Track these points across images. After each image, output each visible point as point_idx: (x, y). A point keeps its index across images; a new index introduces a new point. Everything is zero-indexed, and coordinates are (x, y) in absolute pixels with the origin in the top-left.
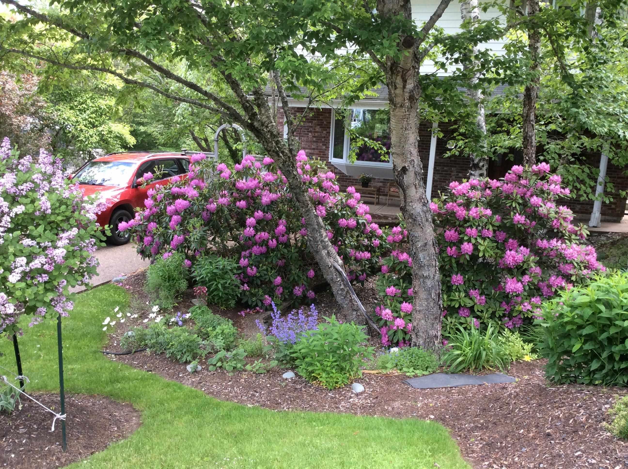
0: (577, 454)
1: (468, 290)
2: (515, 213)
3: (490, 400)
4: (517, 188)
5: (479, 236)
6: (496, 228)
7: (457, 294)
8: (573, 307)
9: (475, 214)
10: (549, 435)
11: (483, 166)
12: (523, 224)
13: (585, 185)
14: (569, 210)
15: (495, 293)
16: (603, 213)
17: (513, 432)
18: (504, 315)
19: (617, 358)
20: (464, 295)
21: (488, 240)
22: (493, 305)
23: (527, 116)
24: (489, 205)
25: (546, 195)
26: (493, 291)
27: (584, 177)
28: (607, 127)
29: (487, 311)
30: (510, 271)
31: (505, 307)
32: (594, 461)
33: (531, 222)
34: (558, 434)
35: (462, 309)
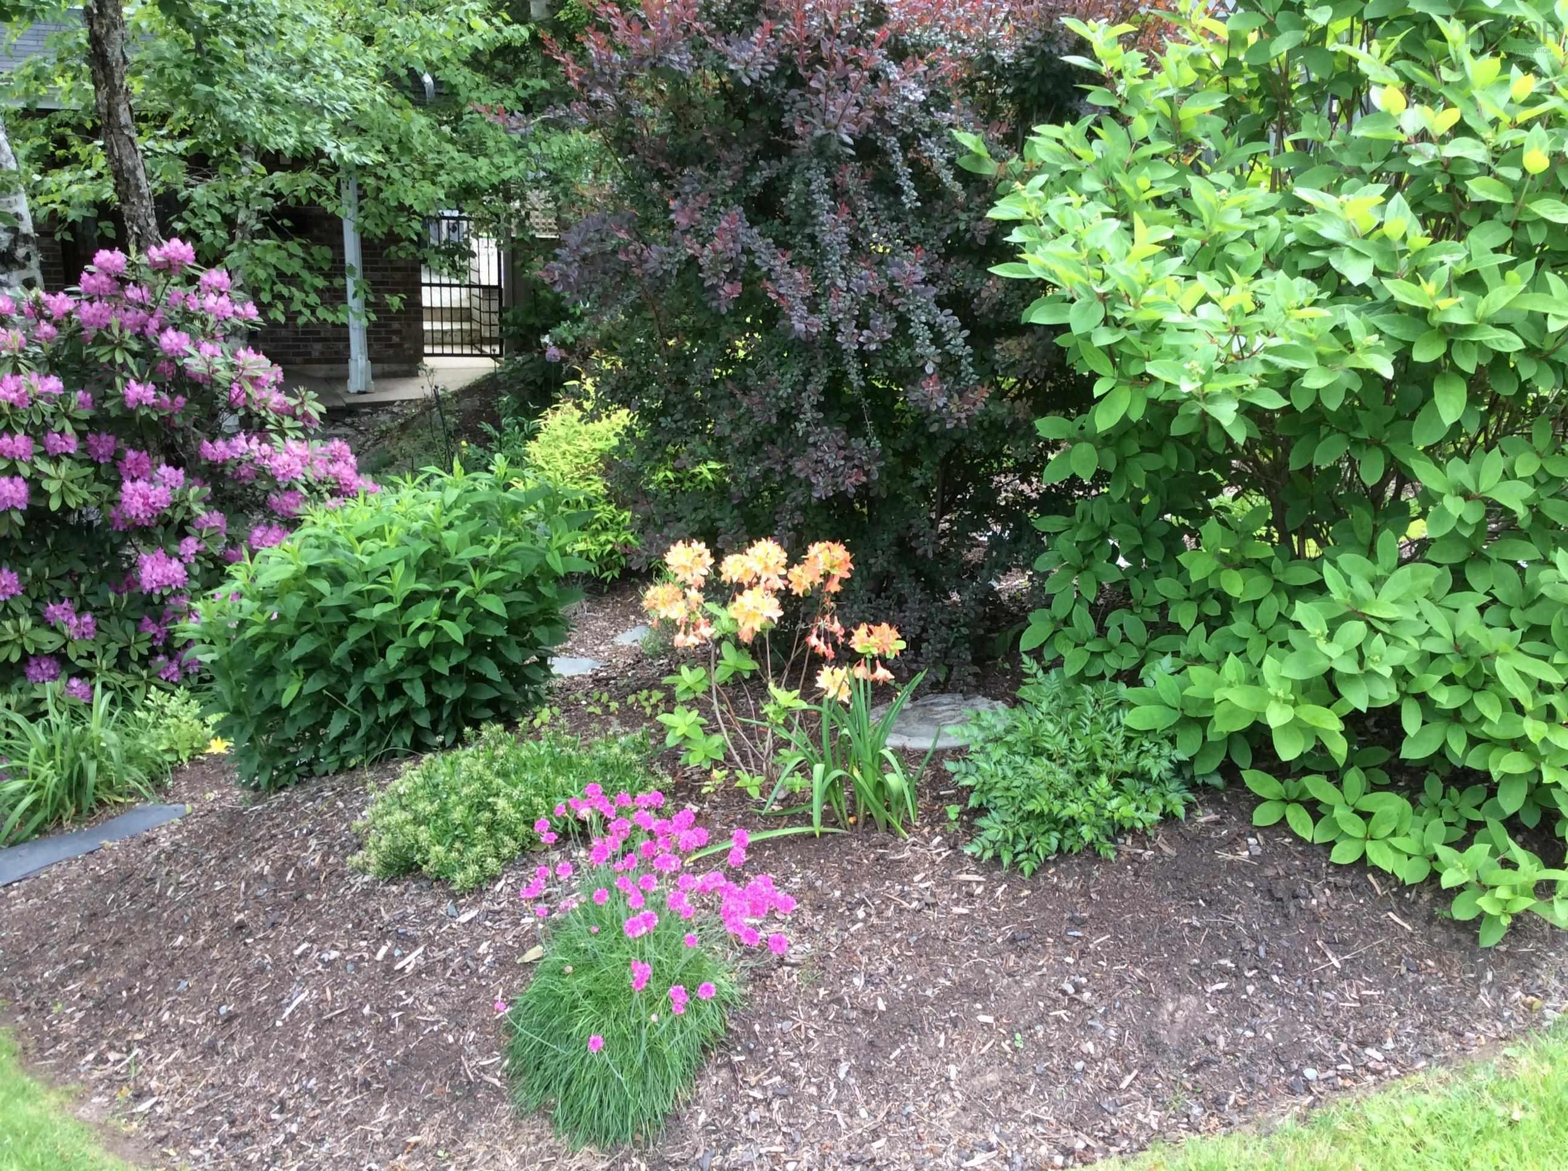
0: (297, 952)
1: (39, 606)
2: (127, 380)
3: (109, 886)
4: (120, 311)
5: (40, 454)
6: (84, 427)
7: (8, 624)
8: (267, 598)
9: (13, 396)
10: (241, 926)
11: (28, 257)
12: (153, 407)
13: (301, 289)
14: (262, 357)
15: (118, 601)
16: (373, 359)
17: (159, 949)
18: (153, 652)
19: (380, 695)
20: (29, 623)
21: (66, 462)
22: (118, 633)
23: (109, 114)
24: (53, 365)
25: (197, 323)
26: (112, 596)
27: (295, 266)
28: (295, 134)
29: (105, 651)
30: (145, 533)
31: (152, 630)
32: (335, 954)
33: (173, 399)
34: (262, 918)
35: (33, 662)
